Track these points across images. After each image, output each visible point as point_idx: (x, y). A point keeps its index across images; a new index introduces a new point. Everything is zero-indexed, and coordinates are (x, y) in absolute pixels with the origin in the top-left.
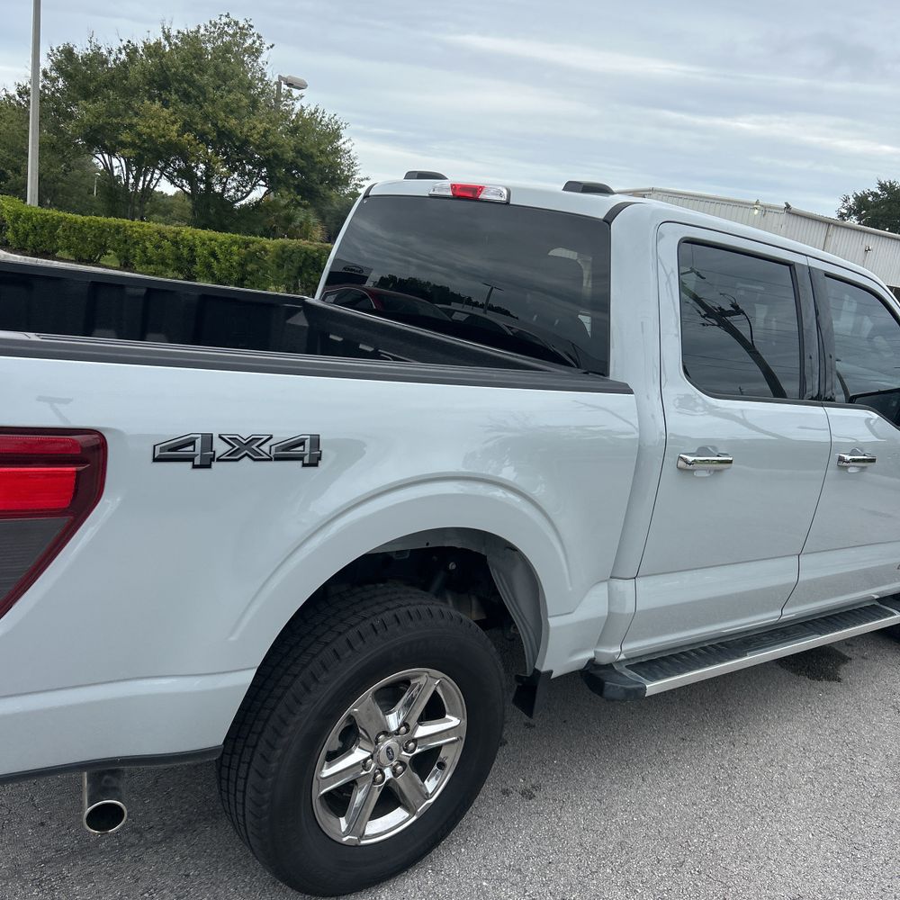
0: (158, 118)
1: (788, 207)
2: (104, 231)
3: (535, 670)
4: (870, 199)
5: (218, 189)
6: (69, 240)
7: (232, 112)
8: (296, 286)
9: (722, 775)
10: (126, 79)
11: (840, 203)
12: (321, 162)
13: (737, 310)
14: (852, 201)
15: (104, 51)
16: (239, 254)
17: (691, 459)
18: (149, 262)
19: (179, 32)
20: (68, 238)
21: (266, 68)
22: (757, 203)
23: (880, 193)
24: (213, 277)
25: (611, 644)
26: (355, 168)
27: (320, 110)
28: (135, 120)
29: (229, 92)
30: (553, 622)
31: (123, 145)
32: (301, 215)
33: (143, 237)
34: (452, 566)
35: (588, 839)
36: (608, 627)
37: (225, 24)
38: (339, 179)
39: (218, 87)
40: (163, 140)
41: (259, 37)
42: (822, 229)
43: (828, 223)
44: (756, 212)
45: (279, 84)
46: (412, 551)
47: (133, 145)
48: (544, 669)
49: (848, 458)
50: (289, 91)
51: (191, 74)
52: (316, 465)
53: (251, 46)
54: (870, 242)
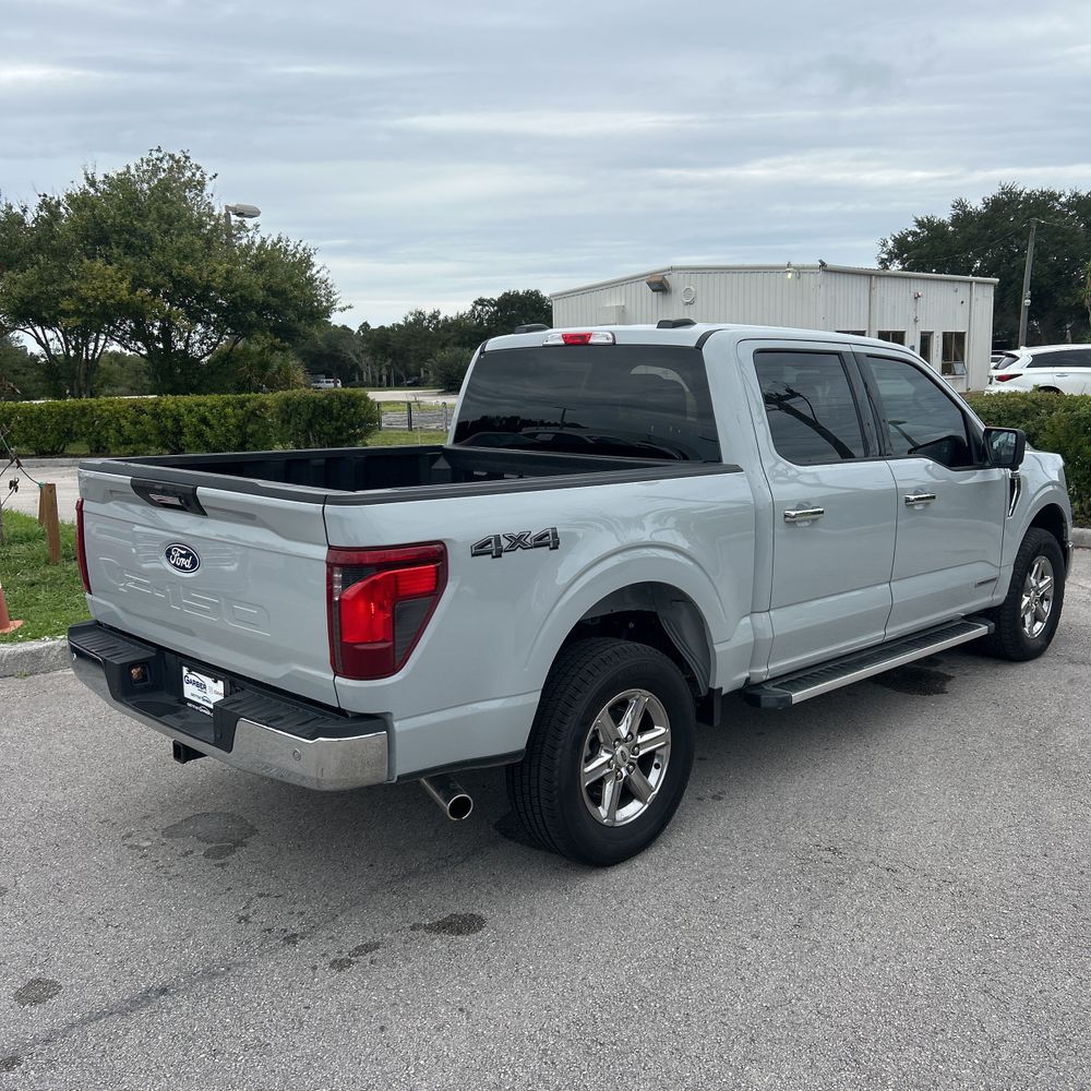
0: (104, 277)
1: (823, 264)
2: (67, 415)
3: (710, 689)
4: (909, 239)
5: (180, 345)
6: (26, 433)
7: (186, 257)
8: (307, 439)
9: (862, 765)
10: (53, 238)
11: (879, 249)
12: (296, 297)
13: (793, 394)
14: (891, 244)
15: (17, 209)
16: (235, 416)
17: (793, 513)
18: (127, 442)
19: (106, 177)
20: (24, 430)
21: (213, 202)
22: (789, 266)
23: (919, 231)
24: (207, 446)
25: (759, 666)
26: (334, 297)
27: (284, 237)
28: (75, 284)
29: (179, 235)
30: (718, 648)
31: (65, 313)
32: (277, 359)
33: (116, 416)
34: (631, 625)
35: (772, 815)
36: (756, 652)
37: (157, 159)
38: (318, 312)
39: (166, 232)
40: (112, 301)
41: (198, 168)
42: (864, 282)
43: (868, 274)
44: (790, 275)
45: (227, 216)
46: (602, 617)
47: (77, 313)
48: (716, 687)
49: (912, 497)
50: (241, 222)
51: (131, 222)
52: (557, 548)
53: (191, 180)
54: (919, 287)
